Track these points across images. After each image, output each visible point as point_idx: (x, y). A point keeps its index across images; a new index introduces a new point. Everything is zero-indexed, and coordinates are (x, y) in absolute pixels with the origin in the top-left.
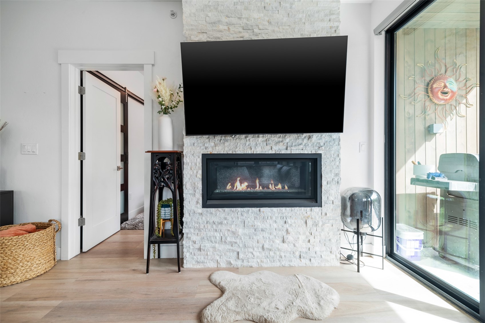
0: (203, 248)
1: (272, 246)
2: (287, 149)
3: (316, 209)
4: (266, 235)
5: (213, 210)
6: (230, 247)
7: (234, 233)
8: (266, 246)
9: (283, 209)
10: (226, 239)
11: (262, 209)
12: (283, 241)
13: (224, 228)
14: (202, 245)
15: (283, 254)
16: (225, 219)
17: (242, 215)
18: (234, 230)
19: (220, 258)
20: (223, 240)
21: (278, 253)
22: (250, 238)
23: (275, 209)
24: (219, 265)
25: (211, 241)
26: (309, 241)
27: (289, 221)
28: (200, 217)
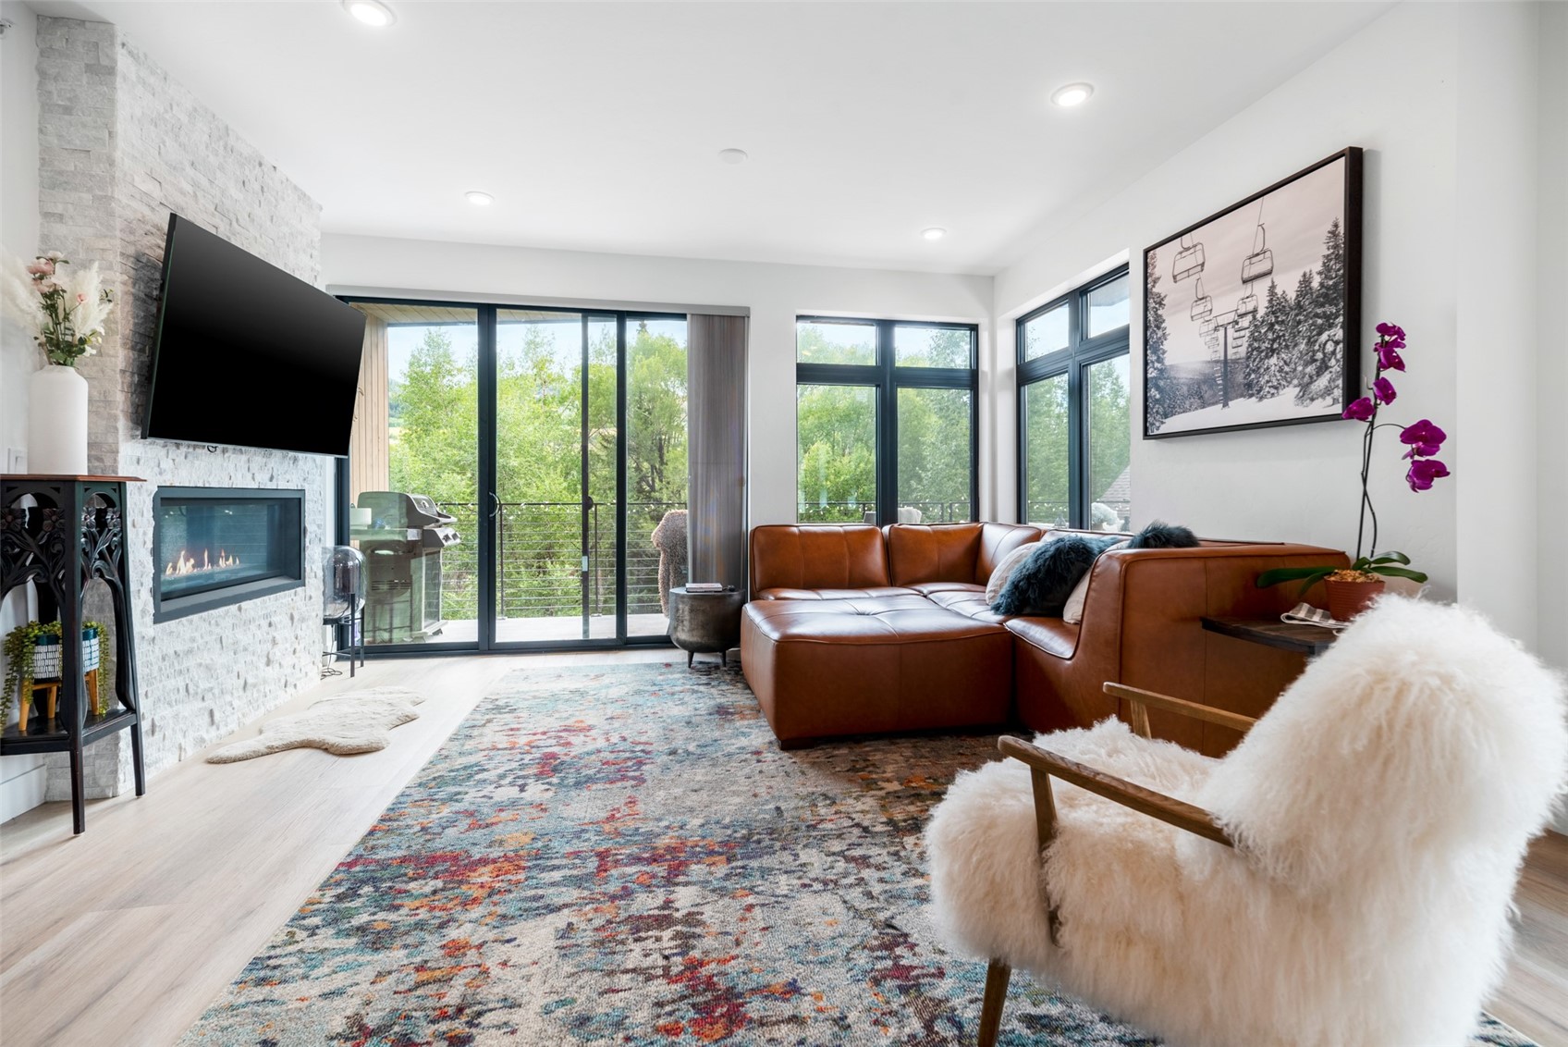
0: (162, 723)
1: (256, 677)
2: (271, 479)
3: (299, 590)
4: (249, 658)
5: (172, 624)
6: (202, 705)
7: (208, 668)
8: (250, 681)
9: (266, 598)
10: (197, 687)
11: (245, 605)
12: (268, 663)
13: (190, 662)
14: (156, 718)
15: (267, 690)
16: (193, 640)
17: (217, 625)
18: (208, 662)
19: (184, 736)
20: (191, 691)
21: (262, 688)
22: (228, 672)
23: (258, 601)
24: (183, 754)
25: (170, 704)
26: (294, 652)
27: (274, 619)
28: (151, 648)
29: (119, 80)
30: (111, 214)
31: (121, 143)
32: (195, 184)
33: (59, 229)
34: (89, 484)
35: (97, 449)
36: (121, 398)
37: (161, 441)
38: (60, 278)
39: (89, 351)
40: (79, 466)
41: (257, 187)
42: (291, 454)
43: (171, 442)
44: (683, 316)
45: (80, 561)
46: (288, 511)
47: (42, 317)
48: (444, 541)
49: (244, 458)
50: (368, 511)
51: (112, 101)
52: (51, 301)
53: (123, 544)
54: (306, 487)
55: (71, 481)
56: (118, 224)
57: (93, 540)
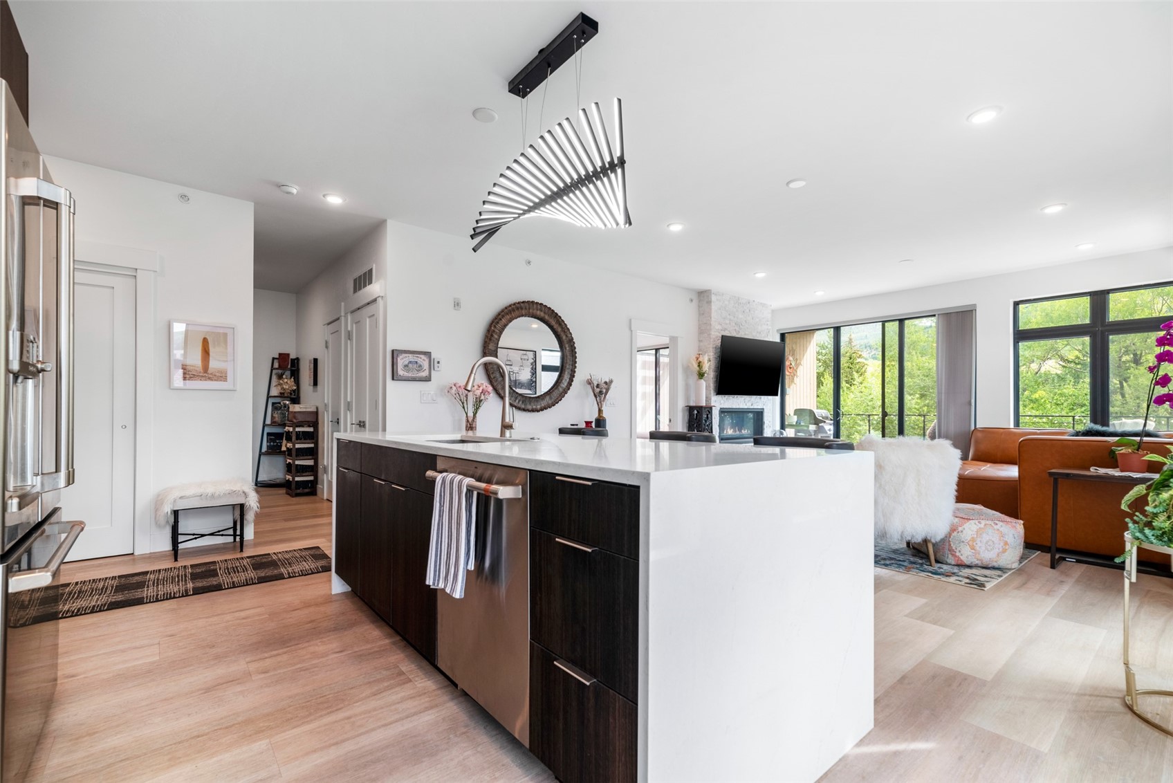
2: (752, 405)
29: (712, 303)
30: (710, 338)
31: (713, 319)
32: (730, 320)
33: (702, 344)
34: (705, 408)
35: (708, 399)
36: (712, 385)
37: (720, 396)
38: (700, 359)
39: (706, 375)
40: (704, 404)
41: (748, 311)
42: (759, 396)
43: (723, 396)
44: (934, 315)
45: (703, 426)
46: (759, 415)
47: (698, 368)
48: (828, 432)
49: (743, 399)
50: (796, 417)
51: (711, 309)
52: (700, 365)
53: (711, 423)
54: (764, 407)
55: (702, 407)
56: (712, 340)
57: (706, 421)
